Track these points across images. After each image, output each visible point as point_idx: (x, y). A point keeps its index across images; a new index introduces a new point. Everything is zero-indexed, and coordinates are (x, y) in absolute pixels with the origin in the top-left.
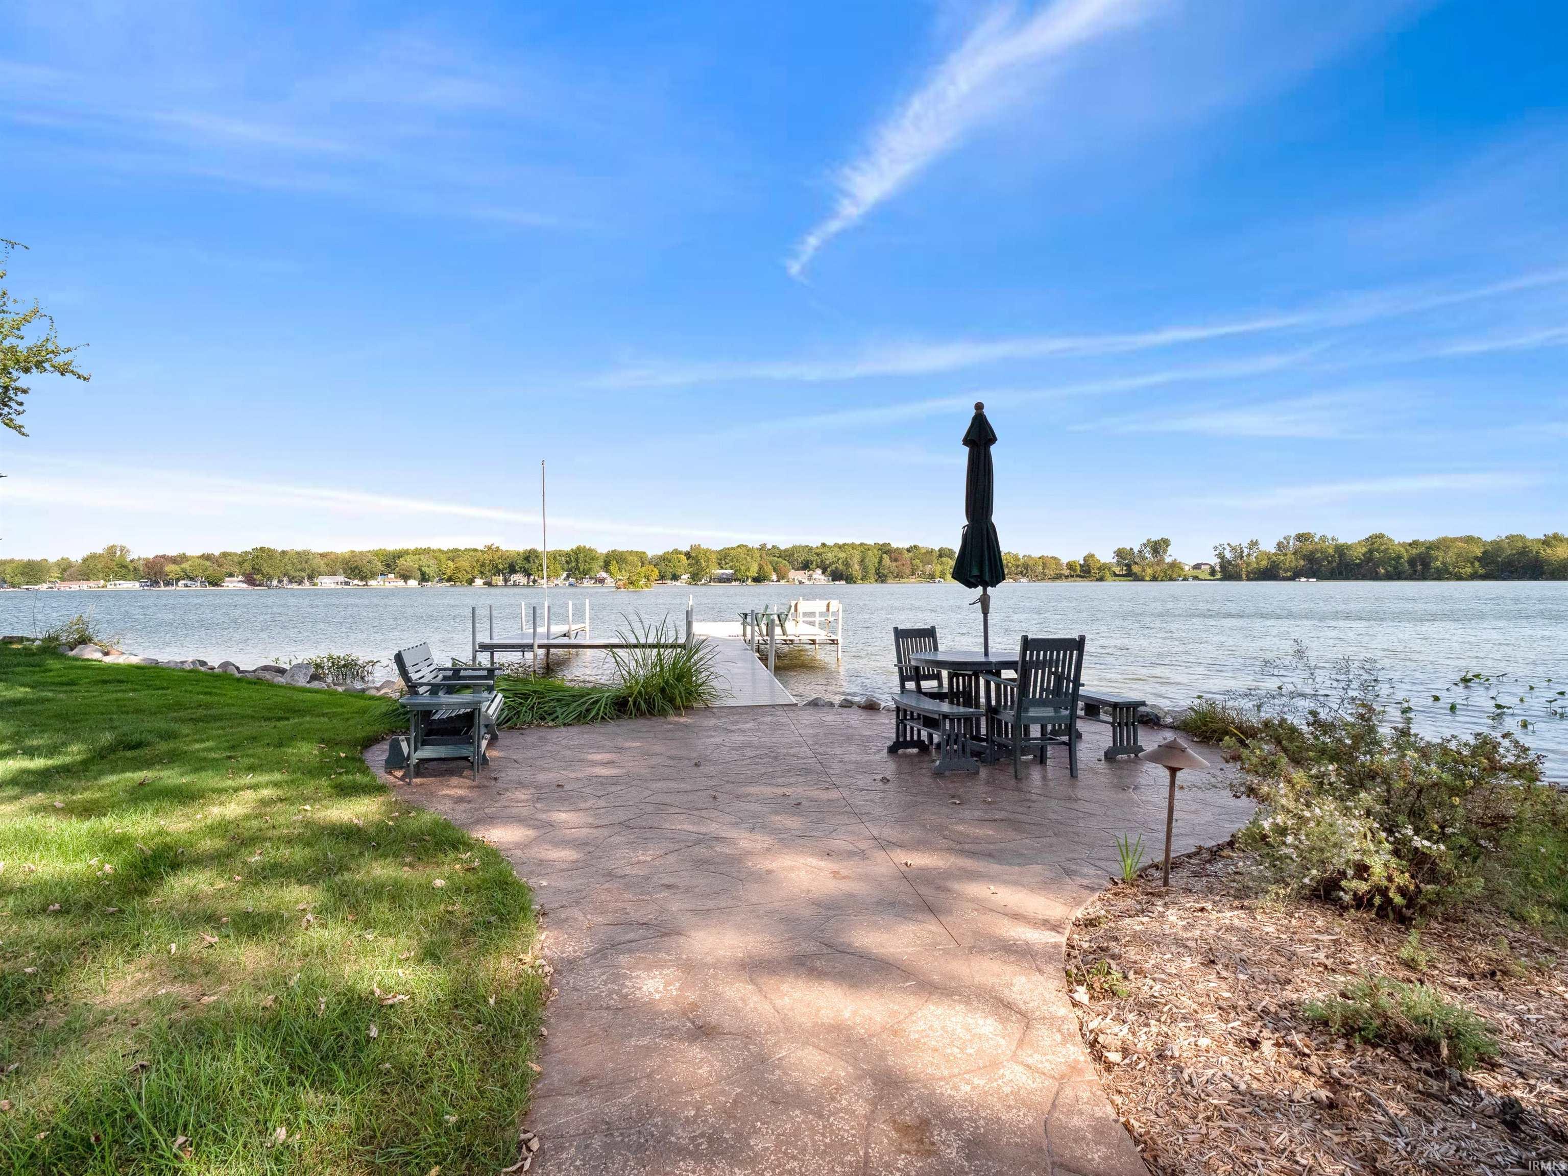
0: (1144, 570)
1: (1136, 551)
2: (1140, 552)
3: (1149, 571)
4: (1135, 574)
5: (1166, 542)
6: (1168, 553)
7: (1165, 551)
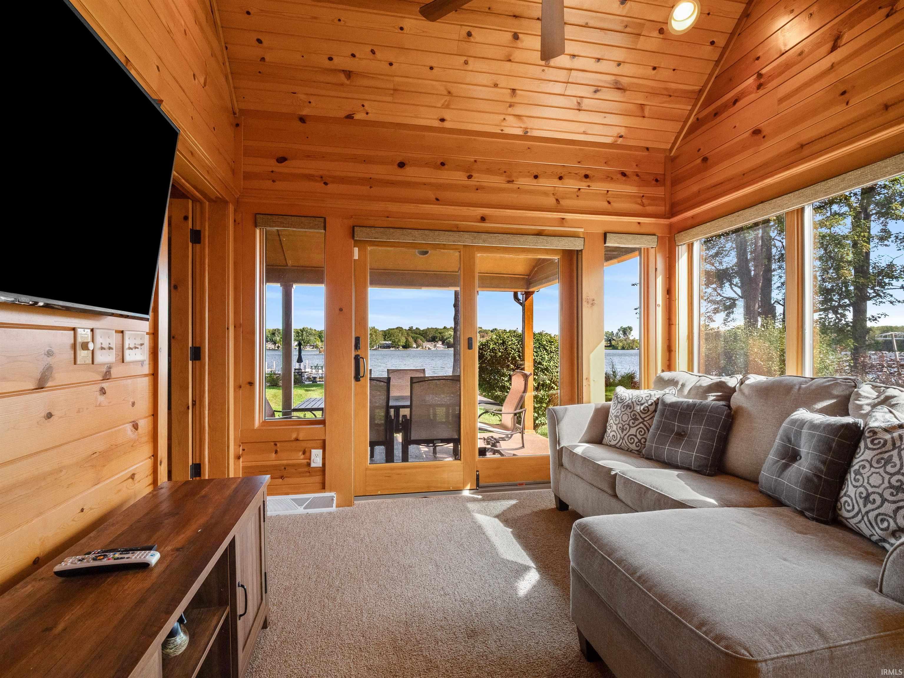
0: (618, 344)
1: (615, 333)
2: (617, 333)
3: (621, 344)
4: (613, 346)
5: (630, 329)
6: (632, 334)
7: (630, 333)
